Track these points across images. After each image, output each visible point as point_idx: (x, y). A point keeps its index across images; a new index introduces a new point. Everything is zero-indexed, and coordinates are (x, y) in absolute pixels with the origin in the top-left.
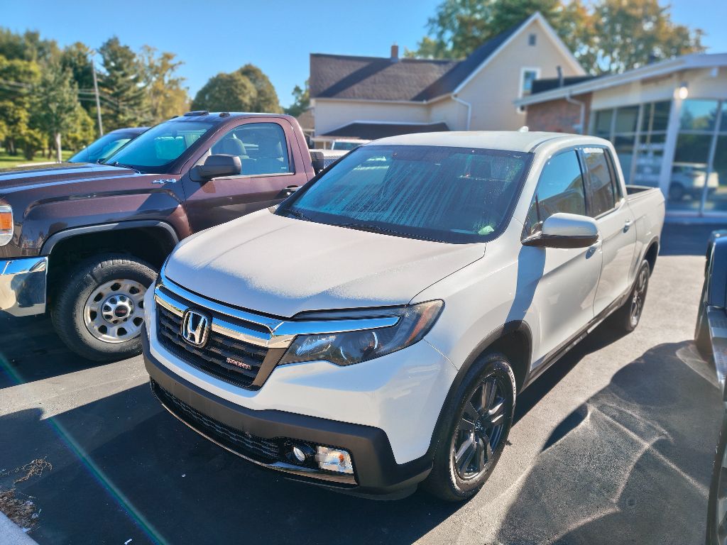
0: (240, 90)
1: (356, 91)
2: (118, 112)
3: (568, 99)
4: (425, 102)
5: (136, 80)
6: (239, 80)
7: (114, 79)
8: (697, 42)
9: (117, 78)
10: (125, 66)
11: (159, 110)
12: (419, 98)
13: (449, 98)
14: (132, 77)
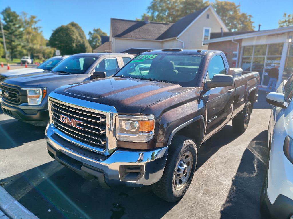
0: (72, 33)
1: (132, 35)
2: (12, 41)
3: (233, 41)
4: (161, 40)
5: (20, 27)
6: (71, 28)
7: (9, 26)
8: (250, 19)
9: (11, 26)
10: (14, 20)
11: (30, 40)
12: (159, 39)
13: (175, 39)
14: (17, 26)
